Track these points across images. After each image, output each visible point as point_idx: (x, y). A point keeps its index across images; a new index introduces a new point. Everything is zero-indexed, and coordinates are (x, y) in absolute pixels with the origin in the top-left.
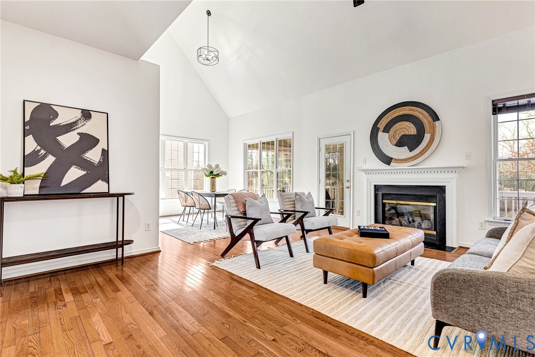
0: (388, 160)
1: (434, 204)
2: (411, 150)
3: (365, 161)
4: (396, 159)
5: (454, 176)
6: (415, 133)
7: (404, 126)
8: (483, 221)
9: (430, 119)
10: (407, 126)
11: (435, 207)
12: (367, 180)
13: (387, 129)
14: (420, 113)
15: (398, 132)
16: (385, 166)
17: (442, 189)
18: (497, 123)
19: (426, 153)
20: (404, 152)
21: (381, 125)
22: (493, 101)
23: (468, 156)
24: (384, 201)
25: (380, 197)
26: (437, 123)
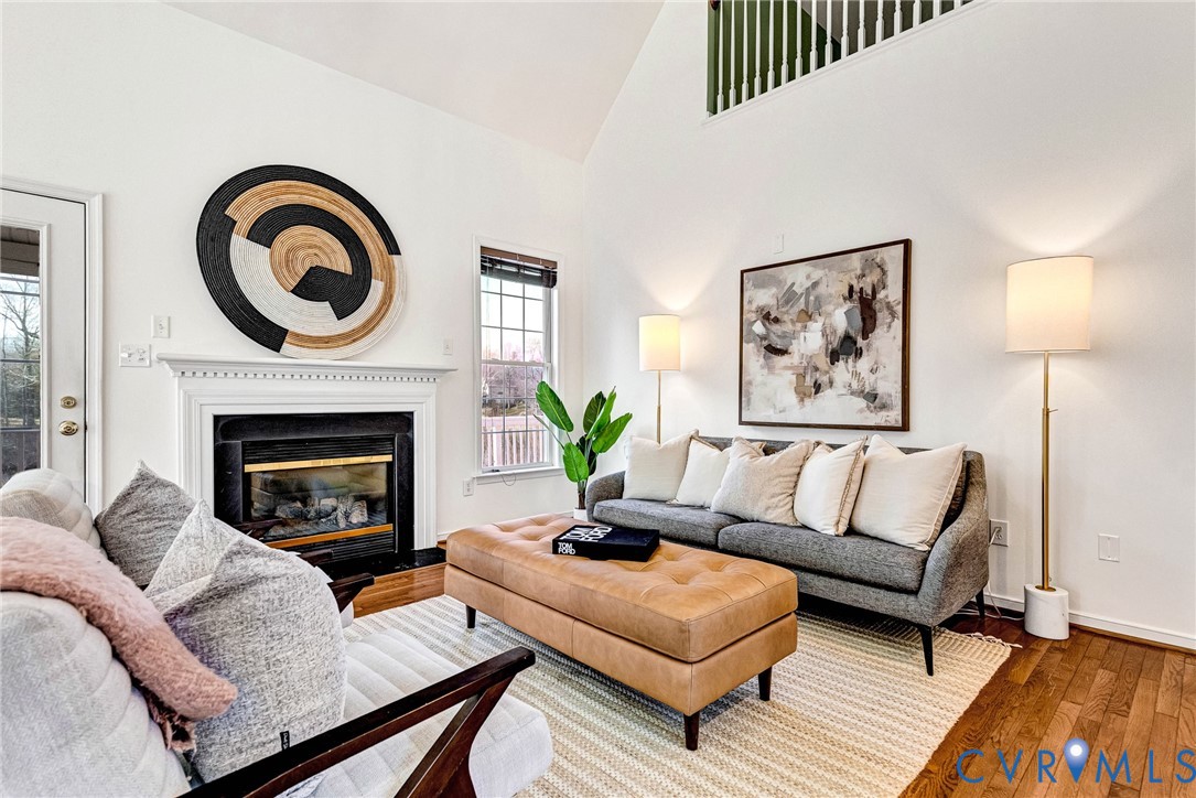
0: (269, 335)
1: (389, 458)
2: (340, 314)
4: (297, 335)
5: (430, 388)
6: (349, 271)
7: (316, 241)
9: (381, 244)
10: (325, 243)
11: (390, 465)
12: (188, 398)
13: (261, 235)
15: (301, 254)
17: (404, 421)
20: (316, 317)
22: (482, 249)
23: (448, 349)
24: (249, 468)
25: (236, 454)
26: (394, 256)
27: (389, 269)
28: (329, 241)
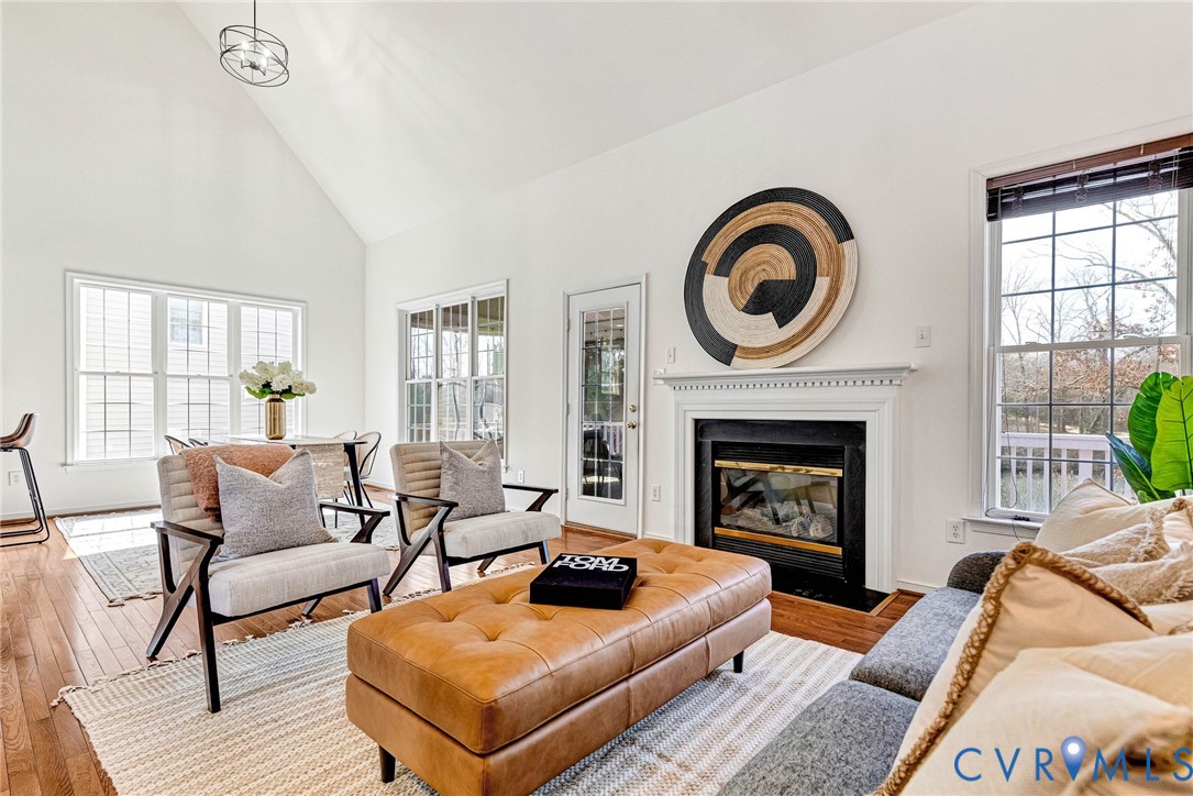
0: (724, 352)
1: (839, 473)
2: (782, 321)
3: (673, 356)
4: (744, 348)
5: (888, 392)
6: (793, 276)
7: (765, 257)
8: (956, 519)
9: (830, 236)
10: (772, 256)
11: (840, 480)
12: (678, 405)
13: (723, 268)
14: (805, 218)
15: (752, 273)
16: (717, 368)
17: (854, 432)
18: (1000, 244)
19: (818, 330)
20: (764, 328)
21: (712, 257)
22: (990, 181)
23: (924, 338)
24: (718, 463)
25: (708, 451)
26: (847, 245)
27: (837, 261)
28: (776, 253)
